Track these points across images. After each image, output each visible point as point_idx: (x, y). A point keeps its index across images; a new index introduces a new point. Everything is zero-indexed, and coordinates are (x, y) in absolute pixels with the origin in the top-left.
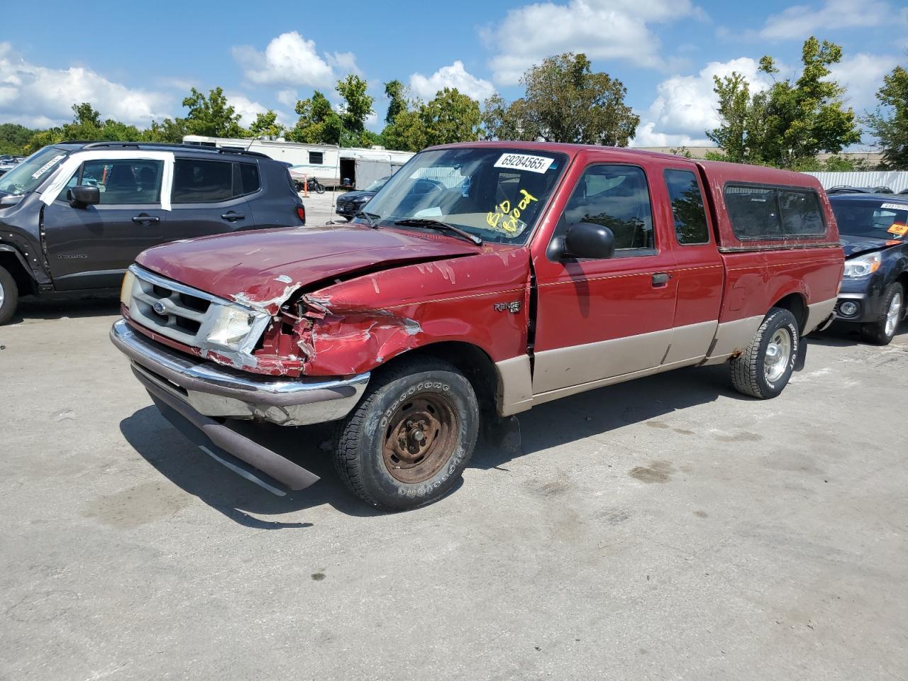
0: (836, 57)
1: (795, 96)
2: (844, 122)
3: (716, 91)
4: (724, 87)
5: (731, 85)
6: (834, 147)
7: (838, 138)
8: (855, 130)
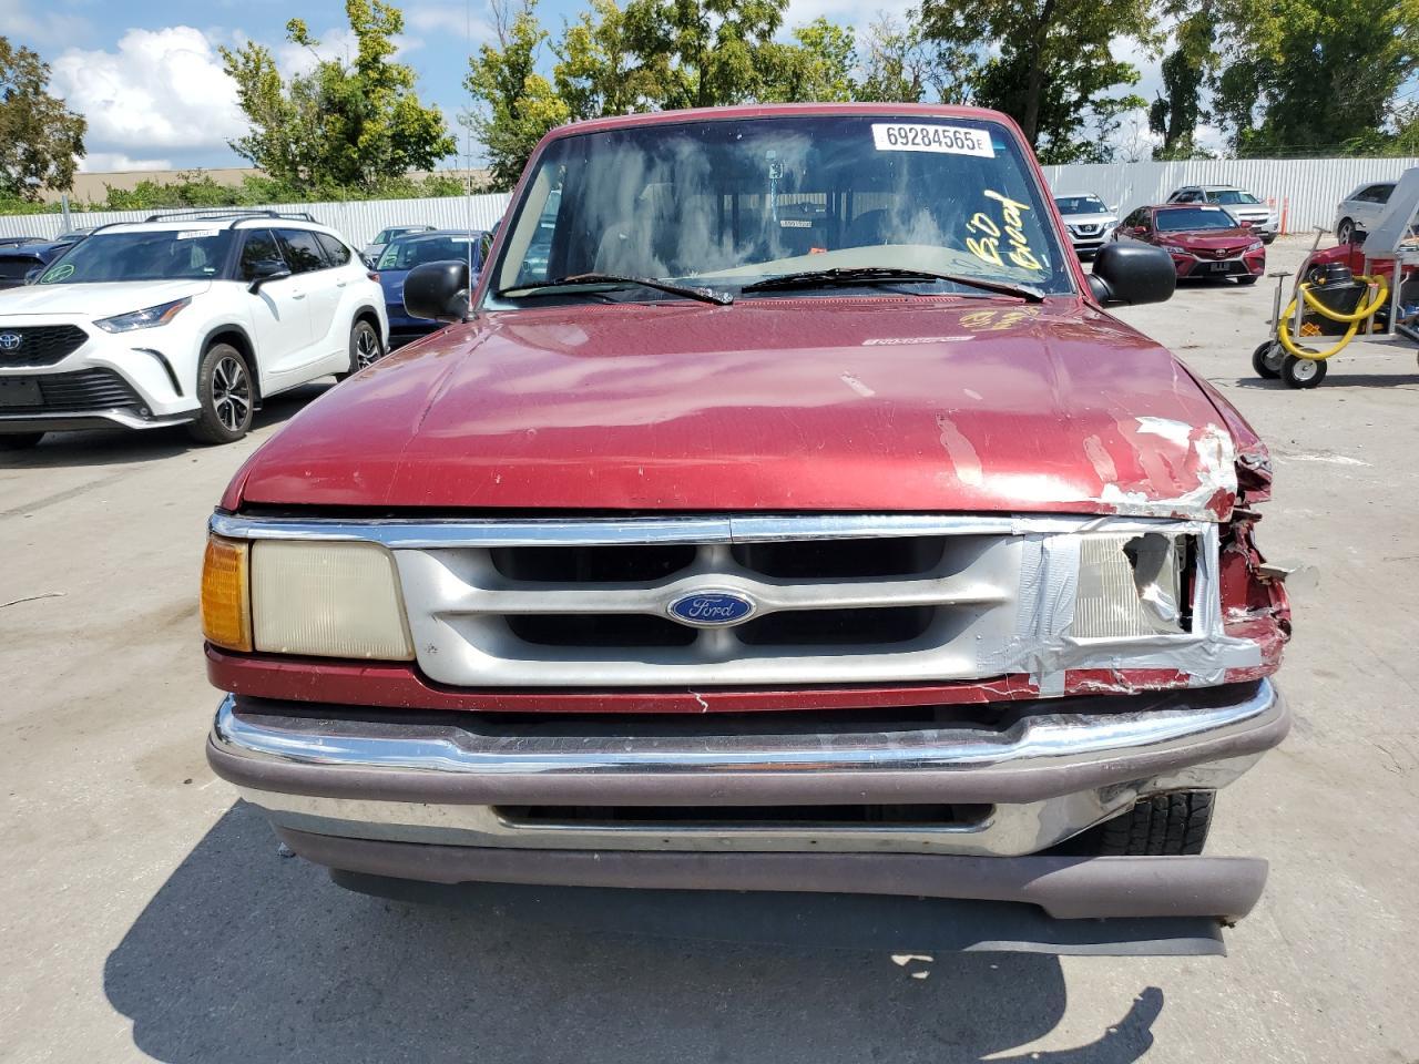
0: (396, 26)
1: (358, 84)
2: (430, 125)
3: (229, 73)
4: (241, 67)
5: (252, 65)
6: (425, 162)
7: (428, 148)
8: (446, 136)
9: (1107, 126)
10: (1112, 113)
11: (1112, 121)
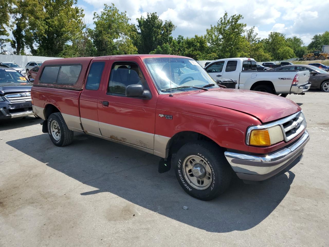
9: (2, 46)
10: (3, 42)
11: (4, 44)
